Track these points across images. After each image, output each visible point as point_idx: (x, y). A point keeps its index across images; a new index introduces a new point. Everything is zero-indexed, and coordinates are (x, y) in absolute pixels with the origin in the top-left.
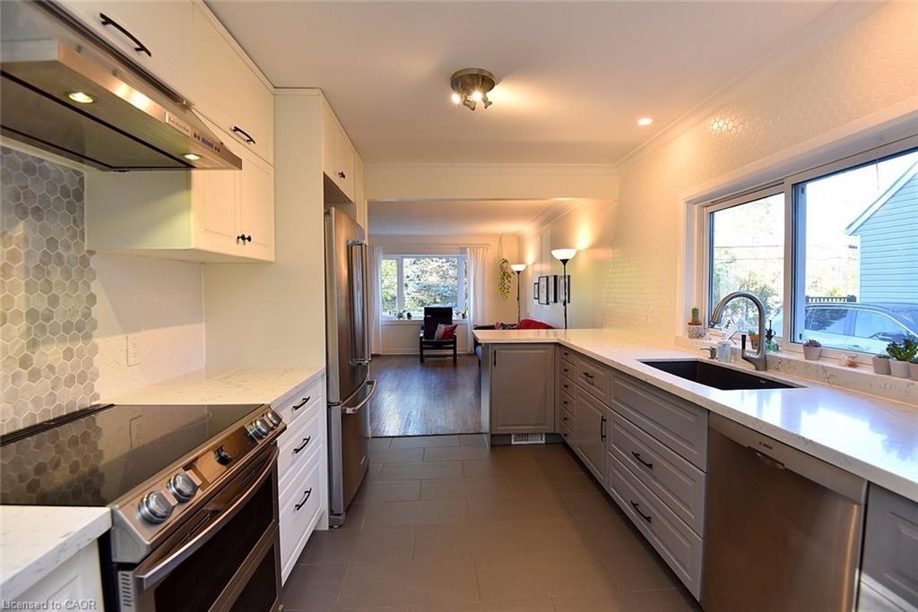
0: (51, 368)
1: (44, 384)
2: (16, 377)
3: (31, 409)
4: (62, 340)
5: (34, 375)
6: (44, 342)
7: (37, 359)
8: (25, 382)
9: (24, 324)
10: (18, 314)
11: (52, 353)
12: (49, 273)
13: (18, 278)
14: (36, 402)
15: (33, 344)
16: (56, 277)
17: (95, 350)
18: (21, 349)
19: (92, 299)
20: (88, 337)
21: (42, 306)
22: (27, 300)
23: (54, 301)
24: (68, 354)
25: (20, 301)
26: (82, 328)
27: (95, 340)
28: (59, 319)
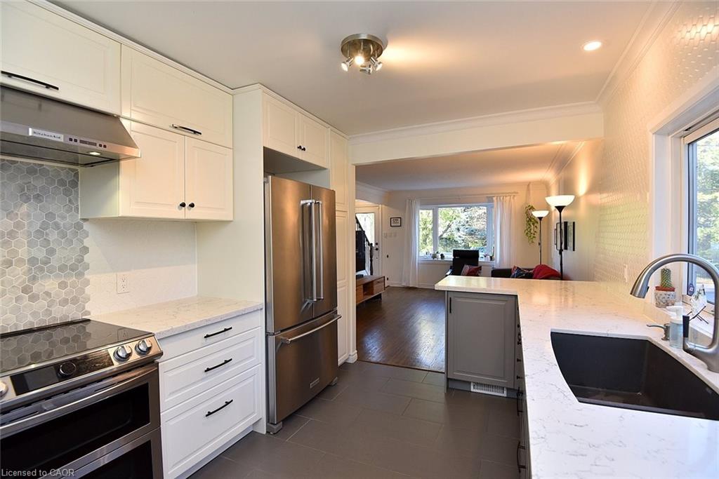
0: (48, 294)
1: (42, 303)
2: (18, 299)
3: (30, 318)
4: (57, 276)
5: (34, 298)
6: (42, 278)
7: (36, 288)
8: (26, 302)
9: (26, 266)
10: (21, 261)
11: (50, 284)
12: (47, 234)
13: (22, 238)
14: (34, 314)
15: (34, 279)
16: (53, 236)
17: (87, 283)
18: (24, 281)
19: (85, 250)
20: (81, 274)
21: (41, 254)
22: (29, 252)
23: (51, 252)
24: (63, 285)
25: (23, 252)
26: (77, 268)
27: (86, 276)
28: (55, 262)
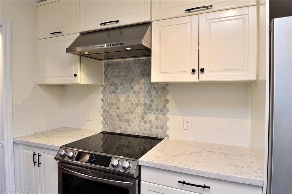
0: (150, 121)
1: (148, 126)
2: (140, 121)
3: (143, 131)
4: (154, 114)
5: (145, 122)
6: (149, 113)
7: (146, 118)
8: (142, 123)
9: (143, 107)
10: (141, 104)
11: (151, 117)
12: (151, 92)
13: (142, 94)
14: (145, 129)
15: (145, 113)
16: (153, 93)
17: (168, 119)
18: (142, 114)
19: (167, 101)
20: (164, 114)
21: (148, 102)
22: (144, 100)
23: (152, 101)
24: (157, 119)
25: (142, 101)
26: (163, 110)
27: (168, 116)
28: (154, 107)
